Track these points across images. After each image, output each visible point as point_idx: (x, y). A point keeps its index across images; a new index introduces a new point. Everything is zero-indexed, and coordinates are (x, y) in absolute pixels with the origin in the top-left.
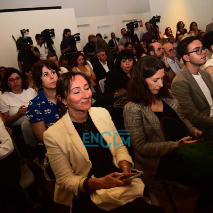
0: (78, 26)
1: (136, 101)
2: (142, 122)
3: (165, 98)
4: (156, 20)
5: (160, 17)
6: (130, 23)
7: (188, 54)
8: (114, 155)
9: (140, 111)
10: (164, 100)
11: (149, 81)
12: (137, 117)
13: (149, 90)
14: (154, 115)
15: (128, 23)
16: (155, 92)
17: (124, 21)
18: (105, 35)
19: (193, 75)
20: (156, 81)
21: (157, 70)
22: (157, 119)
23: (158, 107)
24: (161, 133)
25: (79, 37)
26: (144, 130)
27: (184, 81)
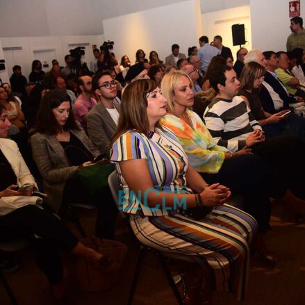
0: (5, 49)
1: (42, 131)
2: (48, 151)
3: (72, 129)
4: (108, 46)
5: (113, 43)
6: (77, 49)
7: (99, 88)
8: (17, 176)
9: (45, 140)
10: (71, 131)
11: (56, 111)
12: (42, 146)
13: (56, 120)
14: (59, 144)
15: (73, 48)
16: (62, 124)
17: (70, 45)
18: (45, 62)
19: (108, 109)
20: (61, 112)
21: (62, 102)
22: (61, 147)
23: (65, 138)
24: (65, 160)
25: (4, 65)
26: (49, 158)
27: (96, 114)
